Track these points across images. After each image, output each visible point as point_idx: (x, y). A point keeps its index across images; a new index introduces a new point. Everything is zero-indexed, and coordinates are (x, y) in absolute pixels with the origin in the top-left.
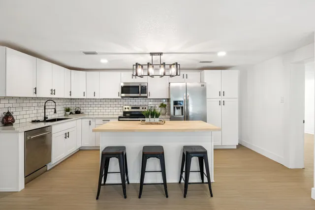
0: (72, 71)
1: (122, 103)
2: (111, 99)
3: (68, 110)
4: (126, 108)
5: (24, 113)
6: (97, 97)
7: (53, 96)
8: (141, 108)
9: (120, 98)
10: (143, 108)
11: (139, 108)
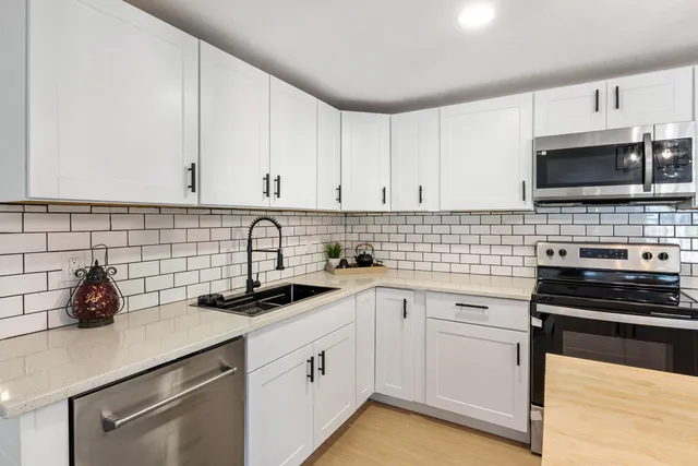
0: (344, 112)
1: (530, 230)
2: (481, 213)
3: (333, 252)
4: (550, 253)
5: (181, 265)
6: (429, 205)
7: (274, 203)
8: (636, 253)
9: (529, 205)
10: (647, 256)
11: (623, 255)
